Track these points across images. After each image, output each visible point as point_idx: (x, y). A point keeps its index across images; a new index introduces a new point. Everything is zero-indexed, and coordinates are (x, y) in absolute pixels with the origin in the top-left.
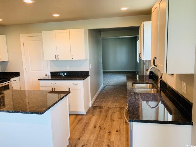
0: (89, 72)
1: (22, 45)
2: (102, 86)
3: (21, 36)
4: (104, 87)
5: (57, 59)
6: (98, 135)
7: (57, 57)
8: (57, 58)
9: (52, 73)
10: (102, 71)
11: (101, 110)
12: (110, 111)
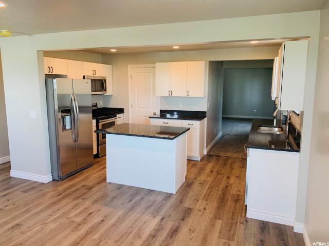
0: (206, 112)
1: (129, 77)
2: (220, 134)
3: (130, 67)
4: (223, 136)
5: (171, 96)
6: (215, 178)
7: (170, 92)
8: (170, 94)
9: (161, 111)
10: (221, 116)
11: (218, 158)
12: (230, 161)
